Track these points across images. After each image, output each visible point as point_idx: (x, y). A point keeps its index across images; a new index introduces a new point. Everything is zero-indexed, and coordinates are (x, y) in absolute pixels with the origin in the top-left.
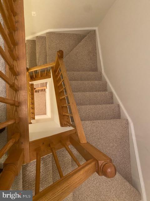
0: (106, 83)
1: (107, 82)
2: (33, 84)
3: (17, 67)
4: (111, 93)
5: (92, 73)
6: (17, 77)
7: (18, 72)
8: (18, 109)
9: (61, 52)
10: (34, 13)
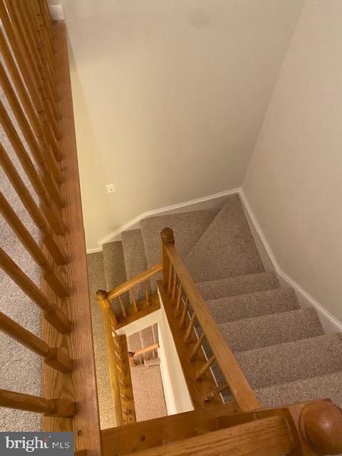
0: (292, 291)
1: (293, 289)
2: (125, 335)
3: (65, 248)
4: (313, 311)
5: (252, 277)
6: (65, 266)
7: (68, 258)
8: (68, 340)
9: (167, 232)
10: (110, 187)
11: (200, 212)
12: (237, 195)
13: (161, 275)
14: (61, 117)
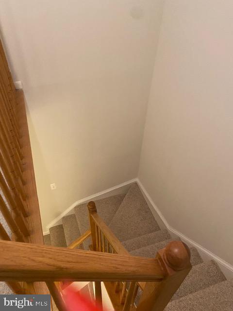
5: (152, 235)
9: (91, 205)
10: (53, 186)
11: (114, 197)
12: (136, 184)
13: (91, 237)
14: (22, 136)
